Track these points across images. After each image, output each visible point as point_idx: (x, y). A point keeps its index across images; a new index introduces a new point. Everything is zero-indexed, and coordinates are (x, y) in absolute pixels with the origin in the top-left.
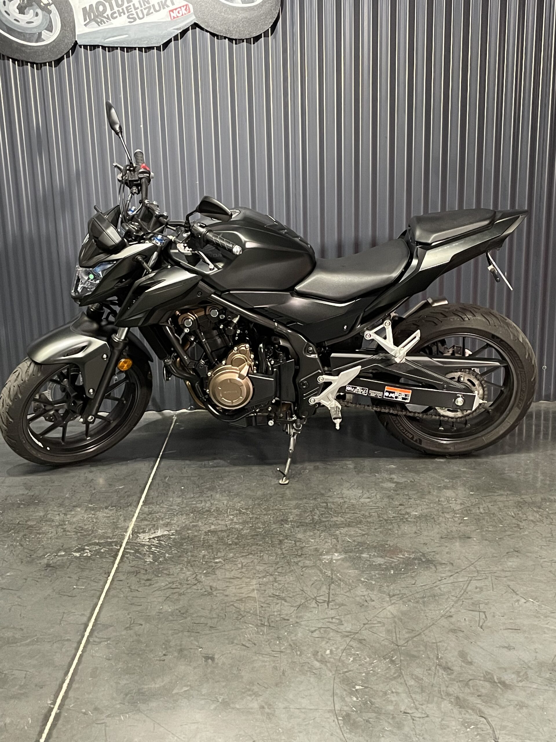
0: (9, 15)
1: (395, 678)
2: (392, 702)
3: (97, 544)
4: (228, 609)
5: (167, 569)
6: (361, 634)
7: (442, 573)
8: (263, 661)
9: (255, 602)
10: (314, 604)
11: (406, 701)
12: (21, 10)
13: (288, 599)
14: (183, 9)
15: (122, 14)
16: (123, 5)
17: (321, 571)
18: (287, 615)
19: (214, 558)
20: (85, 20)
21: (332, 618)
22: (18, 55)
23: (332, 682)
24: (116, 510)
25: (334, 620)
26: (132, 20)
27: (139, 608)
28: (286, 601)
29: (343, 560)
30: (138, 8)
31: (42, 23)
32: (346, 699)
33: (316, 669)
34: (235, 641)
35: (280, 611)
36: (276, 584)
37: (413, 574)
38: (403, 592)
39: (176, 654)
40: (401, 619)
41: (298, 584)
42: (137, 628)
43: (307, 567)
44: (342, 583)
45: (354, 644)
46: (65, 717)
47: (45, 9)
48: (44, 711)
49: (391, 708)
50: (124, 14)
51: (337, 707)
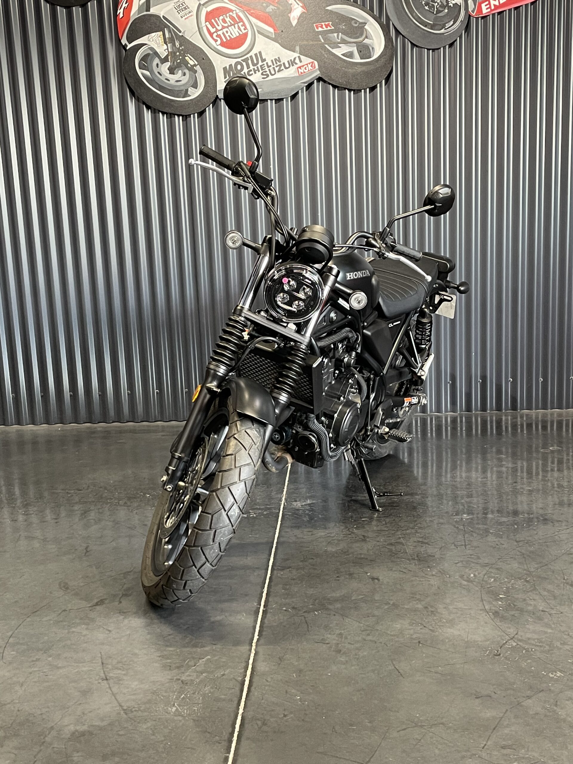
0: (161, 75)
1: (531, 591)
2: (531, 605)
3: (260, 509)
4: (382, 550)
5: (323, 525)
6: (497, 565)
7: (557, 527)
8: (420, 581)
9: (403, 545)
10: (453, 547)
11: (543, 604)
12: (172, 71)
13: (431, 544)
14: (309, 66)
15: (257, 72)
16: (258, 63)
17: (455, 526)
18: (432, 553)
19: (361, 518)
20: (225, 78)
21: (471, 555)
22: (167, 109)
23: (479, 593)
24: (268, 488)
25: (472, 556)
26: (265, 76)
27: (308, 549)
28: (429, 545)
29: (472, 519)
30: (271, 66)
31: (188, 81)
32: (493, 603)
33: (464, 585)
34: (394, 569)
35: (426, 550)
36: (417, 534)
37: (535, 528)
38: (527, 538)
39: (347, 576)
40: (528, 556)
41: (437, 535)
42: (311, 561)
43: (442, 523)
44: (474, 534)
45: (493, 571)
46: (271, 612)
47: (192, 69)
48: (254, 609)
49: (530, 608)
50: (259, 71)
51: (487, 607)
